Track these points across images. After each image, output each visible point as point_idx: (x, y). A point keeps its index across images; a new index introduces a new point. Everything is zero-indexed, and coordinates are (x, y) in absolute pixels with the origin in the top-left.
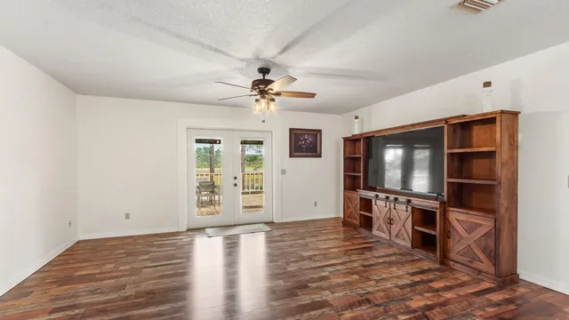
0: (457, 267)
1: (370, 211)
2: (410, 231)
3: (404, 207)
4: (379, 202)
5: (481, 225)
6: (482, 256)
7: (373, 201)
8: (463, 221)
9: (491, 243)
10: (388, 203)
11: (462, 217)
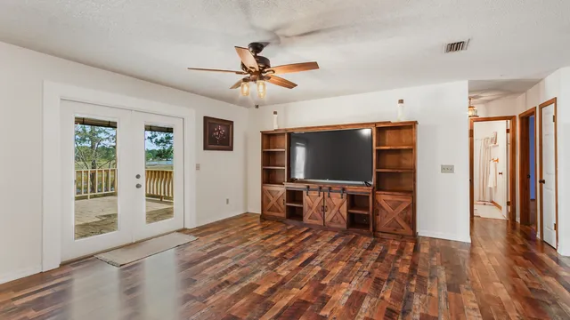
0: (385, 236)
1: (301, 202)
2: (345, 214)
3: (339, 195)
4: (311, 193)
5: (402, 202)
6: (403, 224)
7: (305, 193)
8: (389, 201)
9: (410, 213)
10: (322, 193)
11: (389, 198)
